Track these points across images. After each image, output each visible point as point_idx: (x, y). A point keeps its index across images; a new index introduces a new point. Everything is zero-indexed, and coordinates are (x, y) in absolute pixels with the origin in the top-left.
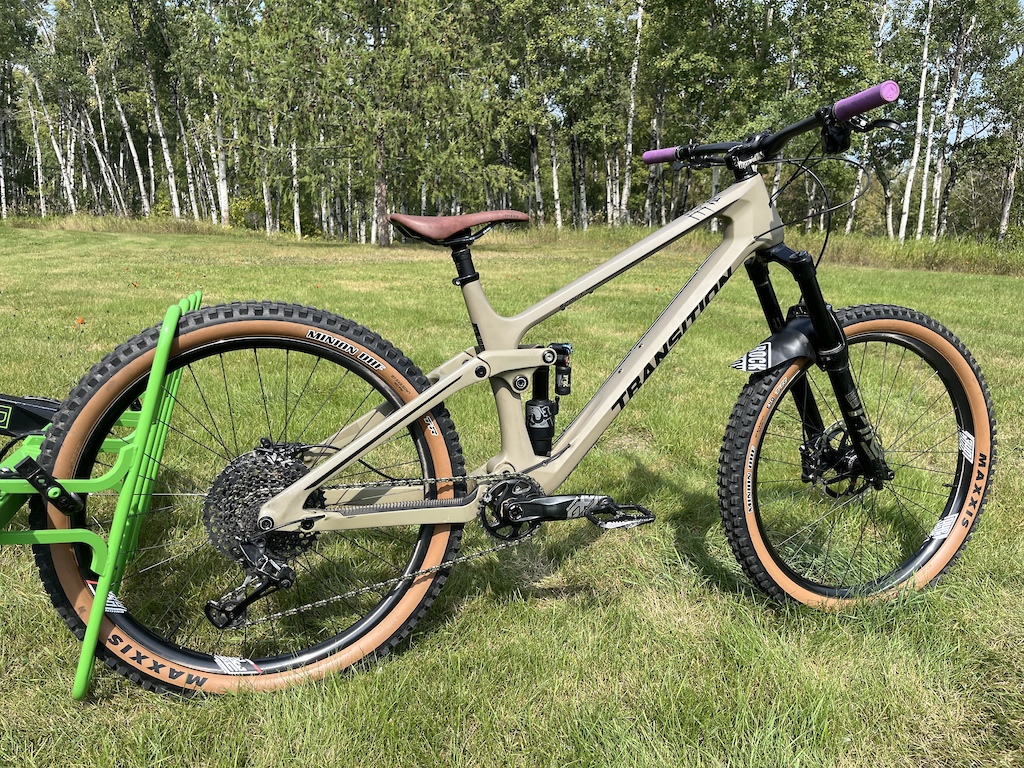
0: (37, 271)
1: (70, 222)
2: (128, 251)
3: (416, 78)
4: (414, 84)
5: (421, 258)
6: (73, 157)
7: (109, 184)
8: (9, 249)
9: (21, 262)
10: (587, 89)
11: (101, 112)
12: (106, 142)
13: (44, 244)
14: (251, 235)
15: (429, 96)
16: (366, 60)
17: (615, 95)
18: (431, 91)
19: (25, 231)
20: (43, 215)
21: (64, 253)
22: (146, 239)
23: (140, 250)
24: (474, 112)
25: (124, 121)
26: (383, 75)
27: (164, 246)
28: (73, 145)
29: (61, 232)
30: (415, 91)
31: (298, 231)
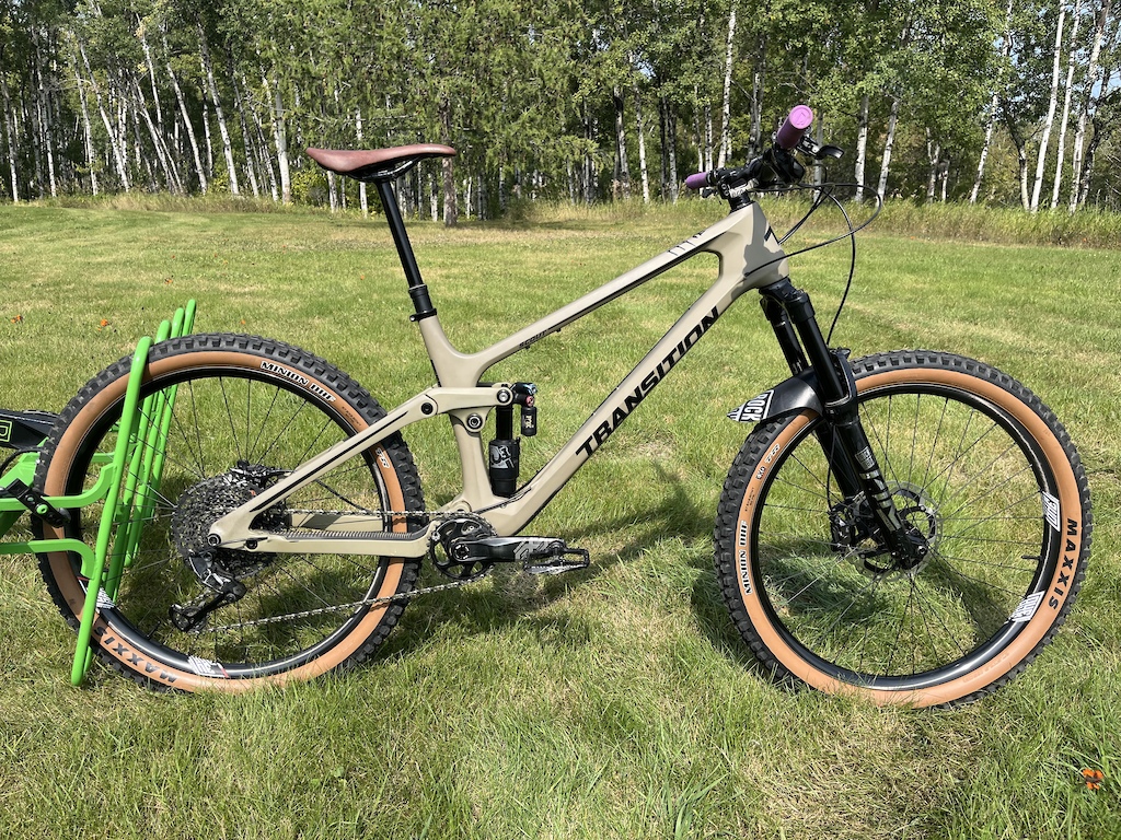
0: (79, 259)
1: (122, 201)
2: (180, 236)
3: (482, 40)
4: (481, 47)
5: (488, 239)
6: (124, 129)
7: (163, 158)
8: (54, 234)
9: (65, 250)
10: (677, 45)
11: (153, 77)
12: (159, 111)
13: (91, 227)
14: (314, 213)
15: (497, 60)
16: (429, 21)
17: (708, 51)
18: (499, 54)
19: (73, 212)
20: (95, 193)
21: (111, 238)
22: (200, 220)
23: (192, 233)
24: (546, 78)
25: (177, 88)
26: (446, 37)
27: (217, 228)
28: (124, 114)
29: (112, 213)
30: (482, 54)
31: (364, 207)
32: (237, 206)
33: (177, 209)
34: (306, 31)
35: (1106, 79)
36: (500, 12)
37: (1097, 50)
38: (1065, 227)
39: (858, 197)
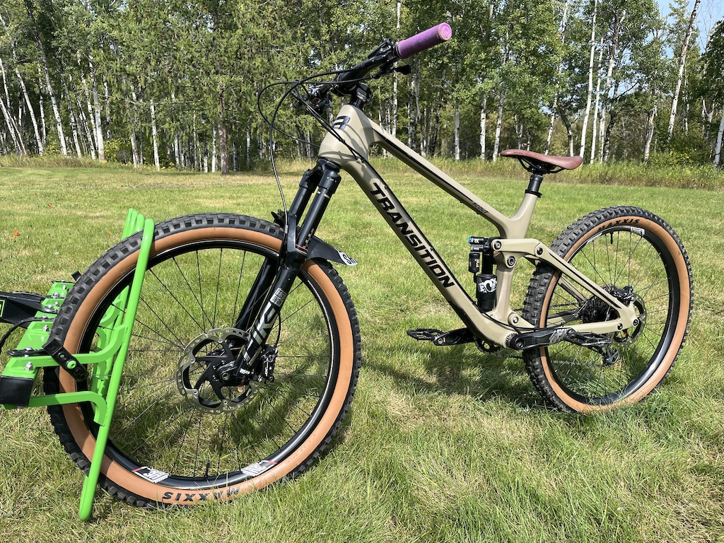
3: (247, 52)
4: (246, 56)
5: (255, 182)
7: (13, 132)
11: (4, 78)
12: (8, 100)
14: (122, 167)
15: (257, 65)
18: (258, 61)
22: (43, 172)
24: (288, 77)
25: (23, 85)
26: (222, 50)
30: (246, 61)
31: (157, 164)
32: (67, 163)
33: (23, 165)
34: (125, 44)
35: (616, 87)
36: (258, 34)
37: (610, 69)
38: (607, 173)
39: (483, 156)
